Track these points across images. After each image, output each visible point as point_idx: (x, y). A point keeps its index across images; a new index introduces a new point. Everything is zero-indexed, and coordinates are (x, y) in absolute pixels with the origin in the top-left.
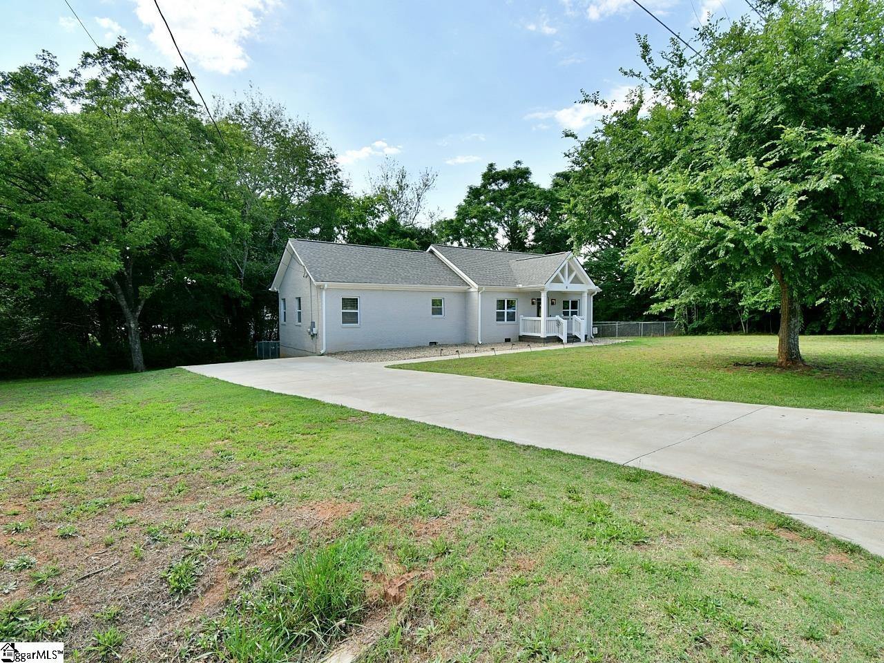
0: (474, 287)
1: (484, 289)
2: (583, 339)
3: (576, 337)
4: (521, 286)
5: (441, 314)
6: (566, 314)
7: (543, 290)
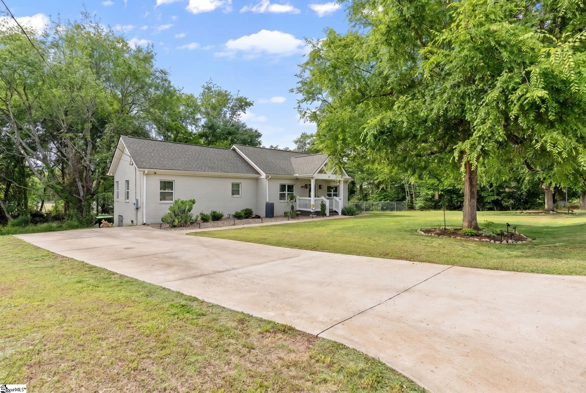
0: (263, 175)
1: (270, 177)
2: (340, 213)
3: (336, 212)
4: (297, 175)
5: (239, 194)
6: (330, 195)
7: (312, 178)
